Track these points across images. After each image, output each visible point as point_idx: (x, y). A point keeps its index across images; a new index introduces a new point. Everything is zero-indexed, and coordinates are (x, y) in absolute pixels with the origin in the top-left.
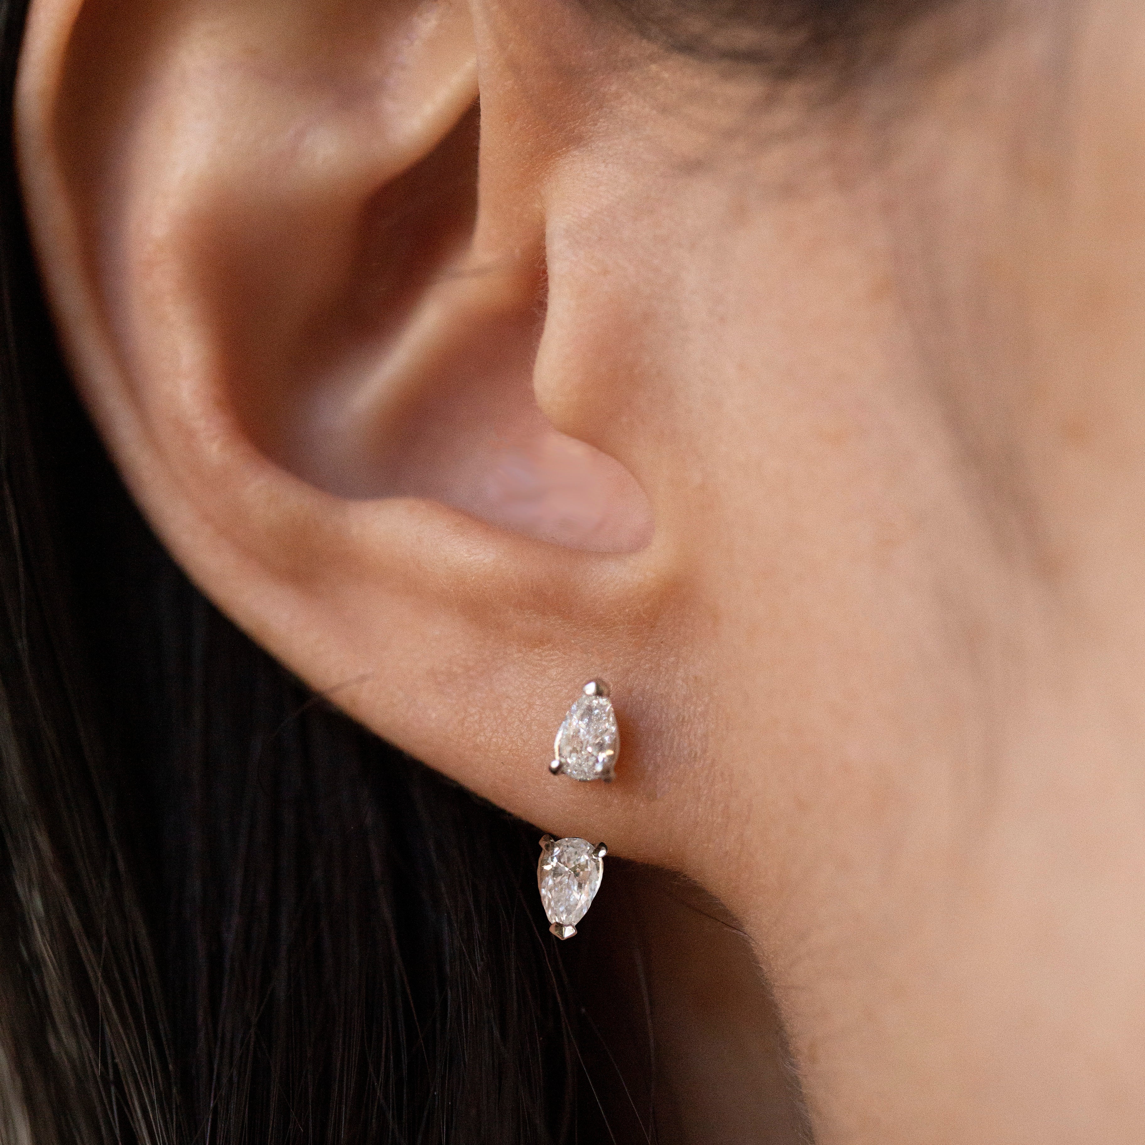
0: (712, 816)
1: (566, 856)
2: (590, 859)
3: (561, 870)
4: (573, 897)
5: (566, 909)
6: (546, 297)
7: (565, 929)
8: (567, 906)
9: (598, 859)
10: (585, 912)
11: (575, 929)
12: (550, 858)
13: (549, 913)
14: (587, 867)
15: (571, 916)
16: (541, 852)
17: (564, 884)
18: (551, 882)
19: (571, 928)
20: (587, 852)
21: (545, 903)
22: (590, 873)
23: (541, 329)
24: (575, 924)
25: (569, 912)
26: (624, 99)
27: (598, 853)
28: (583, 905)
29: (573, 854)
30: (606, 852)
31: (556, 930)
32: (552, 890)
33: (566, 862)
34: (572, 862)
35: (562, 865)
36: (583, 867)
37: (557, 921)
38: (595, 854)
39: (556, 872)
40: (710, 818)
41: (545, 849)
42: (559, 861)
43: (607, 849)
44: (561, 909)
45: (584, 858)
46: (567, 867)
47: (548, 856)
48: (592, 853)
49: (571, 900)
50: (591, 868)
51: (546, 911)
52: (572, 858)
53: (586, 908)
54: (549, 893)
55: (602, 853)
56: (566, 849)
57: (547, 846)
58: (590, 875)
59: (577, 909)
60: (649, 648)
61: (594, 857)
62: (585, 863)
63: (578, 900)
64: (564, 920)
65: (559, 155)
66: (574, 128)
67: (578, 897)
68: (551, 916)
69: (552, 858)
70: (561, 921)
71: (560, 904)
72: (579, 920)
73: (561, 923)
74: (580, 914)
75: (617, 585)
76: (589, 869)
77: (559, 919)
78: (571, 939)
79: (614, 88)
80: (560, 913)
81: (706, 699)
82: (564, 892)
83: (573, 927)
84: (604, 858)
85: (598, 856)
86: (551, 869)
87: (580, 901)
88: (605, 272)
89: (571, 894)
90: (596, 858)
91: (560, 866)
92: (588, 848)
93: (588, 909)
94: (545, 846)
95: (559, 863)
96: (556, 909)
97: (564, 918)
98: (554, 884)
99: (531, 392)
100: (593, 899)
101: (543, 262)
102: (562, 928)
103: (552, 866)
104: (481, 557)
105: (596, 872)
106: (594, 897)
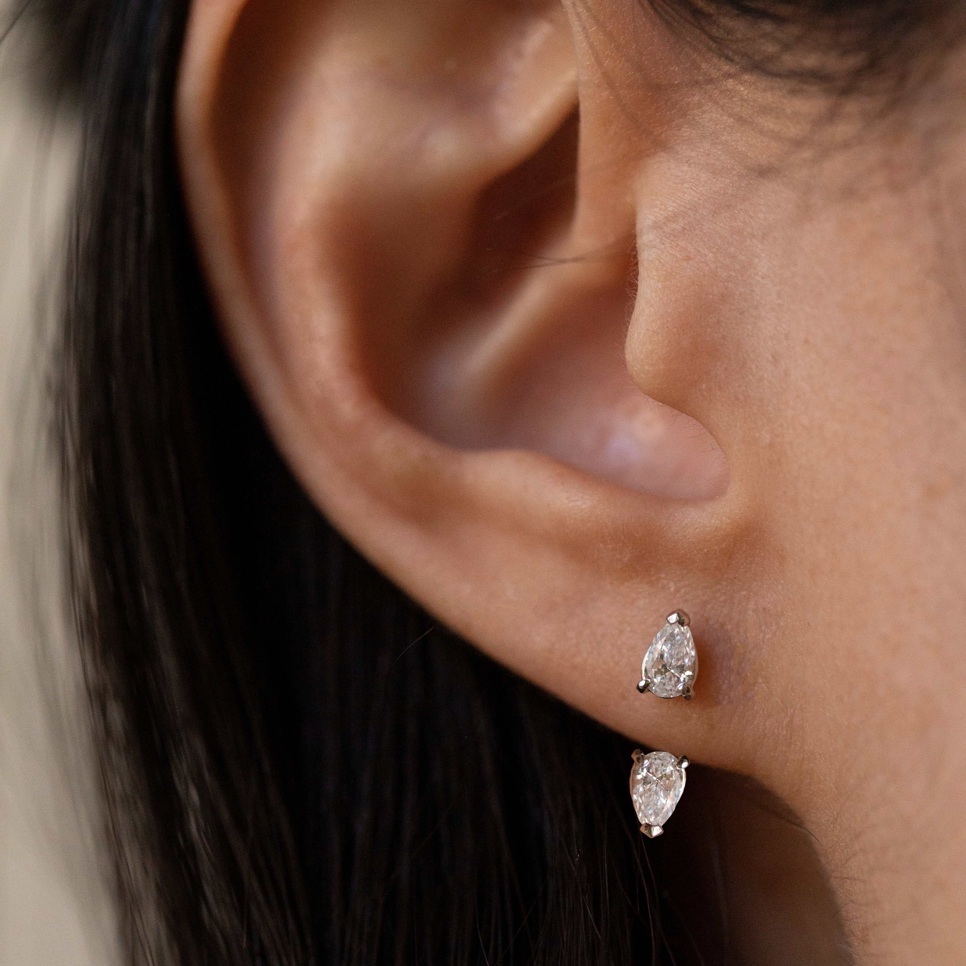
0: (778, 729)
1: (654, 767)
2: (674, 770)
3: (650, 779)
4: (660, 802)
5: (654, 811)
6: (637, 279)
7: (653, 828)
8: (655, 810)
9: (681, 770)
10: (670, 814)
11: (662, 829)
12: (640, 769)
13: (640, 816)
14: (672, 777)
15: (658, 818)
16: (633, 764)
17: (652, 790)
18: (641, 789)
19: (658, 828)
20: (672, 764)
21: (637, 807)
22: (675, 782)
23: (633, 307)
24: (662, 824)
25: (656, 814)
26: (705, 108)
27: (681, 765)
28: (669, 809)
29: (660, 766)
30: (687, 764)
31: (646, 830)
32: (642, 795)
33: (654, 773)
34: (659, 772)
35: (651, 775)
36: (668, 777)
37: (647, 822)
38: (678, 766)
39: (645, 781)
40: (776, 731)
41: (636, 761)
42: (648, 771)
43: (688, 762)
44: (650, 812)
45: (669, 769)
46: (655, 777)
47: (639, 767)
48: (676, 765)
49: (659, 804)
50: (675, 777)
51: (637, 814)
52: (659, 769)
53: (671, 811)
54: (640, 798)
55: (685, 765)
56: (654, 761)
57: (638, 759)
58: (674, 783)
59: (663, 811)
60: (724, 583)
61: (678, 768)
62: (670, 773)
63: (665, 804)
64: (652, 822)
65: (648, 156)
66: (662, 132)
67: (664, 801)
68: (641, 818)
69: (643, 769)
70: (650, 822)
71: (649, 807)
72: (665, 821)
73: (650, 824)
74: (666, 816)
75: (697, 528)
76: (674, 778)
77: (648, 820)
78: (658, 837)
79: (696, 98)
80: (649, 815)
81: (774, 628)
82: (652, 797)
83: (660, 827)
84: (686, 769)
85: (681, 767)
86: (642, 778)
87: (666, 805)
88: (688, 259)
89: (659, 799)
90: (679, 769)
91: (649, 776)
92: (673, 760)
93: (673, 812)
94: (637, 759)
95: (648, 773)
96: (646, 812)
97: (652, 819)
98: (644, 791)
99: (623, 362)
100: (677, 803)
101: (634, 248)
102: (651, 828)
103: (643, 775)
104: (579, 503)
105: (680, 781)
106: (678, 802)
